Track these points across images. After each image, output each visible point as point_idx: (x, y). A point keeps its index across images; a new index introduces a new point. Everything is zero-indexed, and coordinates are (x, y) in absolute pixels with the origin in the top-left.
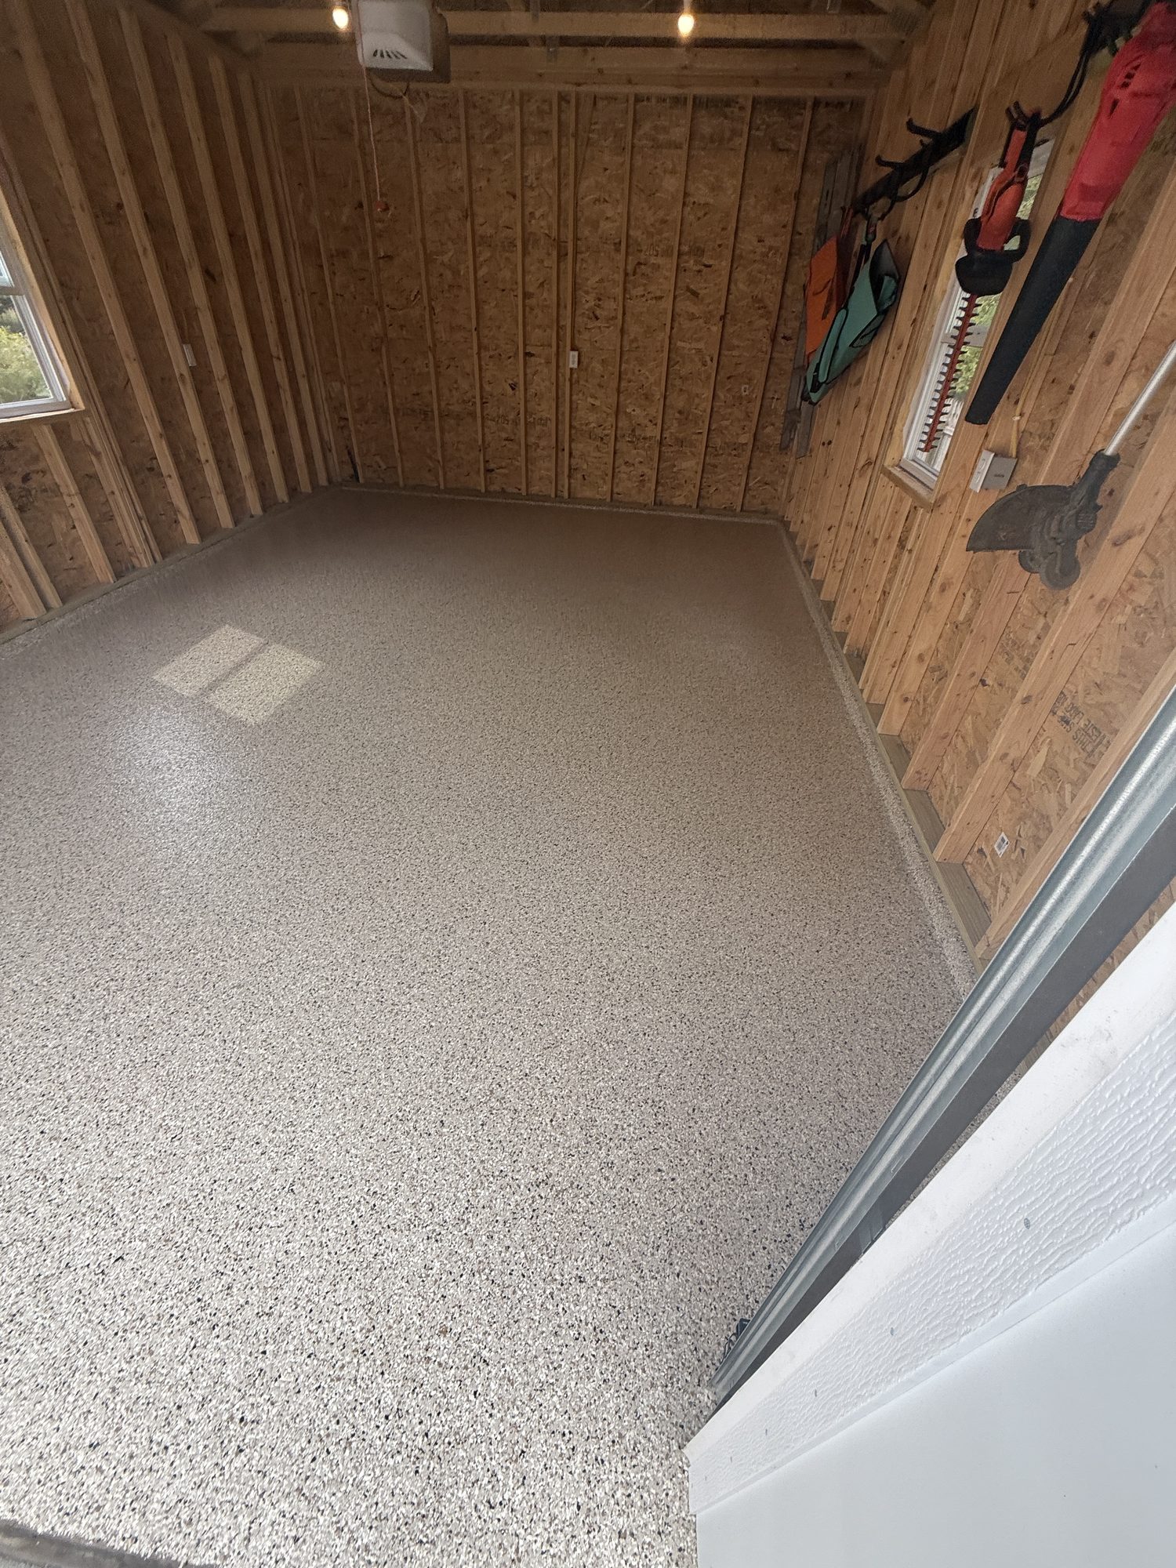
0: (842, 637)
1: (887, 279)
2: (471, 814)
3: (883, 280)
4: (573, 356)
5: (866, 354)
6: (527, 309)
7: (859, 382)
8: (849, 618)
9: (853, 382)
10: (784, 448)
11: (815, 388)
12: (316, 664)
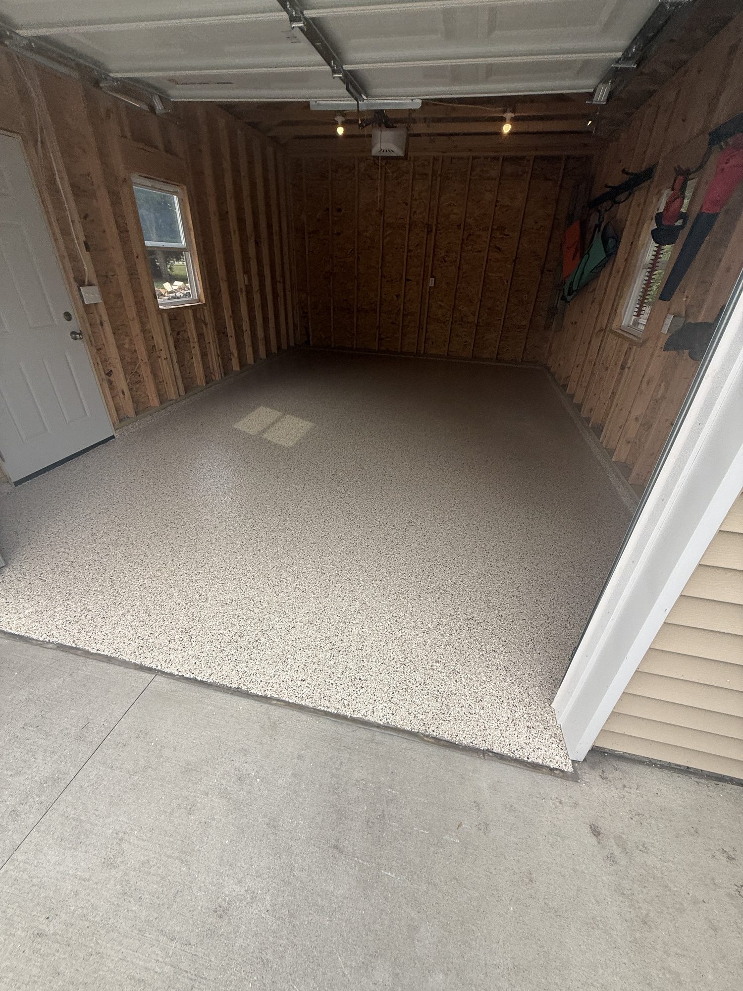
0: (588, 420)
1: (610, 240)
2: (404, 487)
3: (608, 240)
4: (432, 281)
5: (599, 276)
6: (409, 258)
7: (594, 290)
8: (591, 410)
9: (591, 290)
10: (547, 327)
11: (569, 294)
12: (311, 424)
